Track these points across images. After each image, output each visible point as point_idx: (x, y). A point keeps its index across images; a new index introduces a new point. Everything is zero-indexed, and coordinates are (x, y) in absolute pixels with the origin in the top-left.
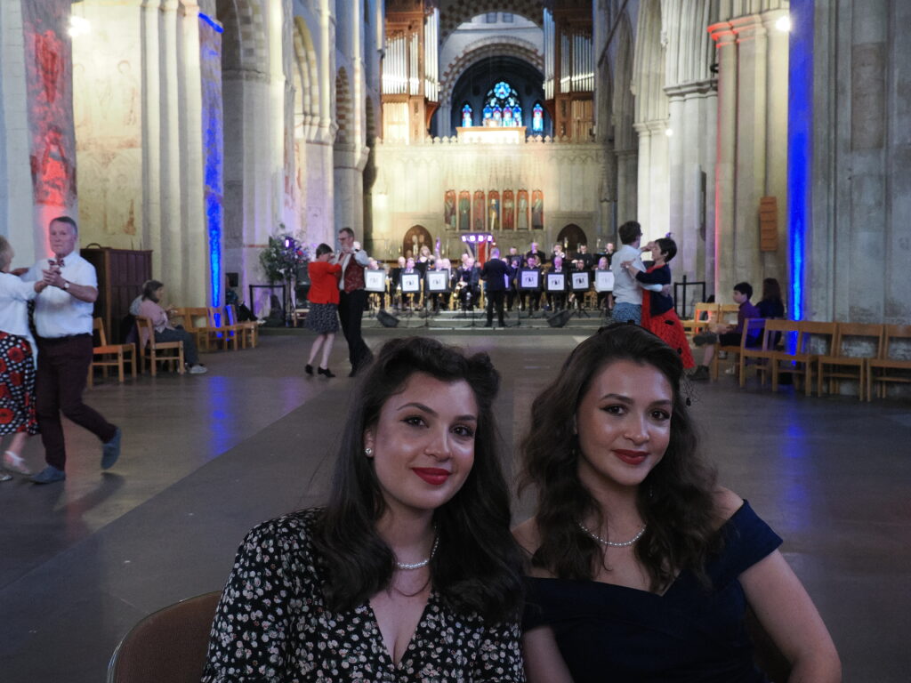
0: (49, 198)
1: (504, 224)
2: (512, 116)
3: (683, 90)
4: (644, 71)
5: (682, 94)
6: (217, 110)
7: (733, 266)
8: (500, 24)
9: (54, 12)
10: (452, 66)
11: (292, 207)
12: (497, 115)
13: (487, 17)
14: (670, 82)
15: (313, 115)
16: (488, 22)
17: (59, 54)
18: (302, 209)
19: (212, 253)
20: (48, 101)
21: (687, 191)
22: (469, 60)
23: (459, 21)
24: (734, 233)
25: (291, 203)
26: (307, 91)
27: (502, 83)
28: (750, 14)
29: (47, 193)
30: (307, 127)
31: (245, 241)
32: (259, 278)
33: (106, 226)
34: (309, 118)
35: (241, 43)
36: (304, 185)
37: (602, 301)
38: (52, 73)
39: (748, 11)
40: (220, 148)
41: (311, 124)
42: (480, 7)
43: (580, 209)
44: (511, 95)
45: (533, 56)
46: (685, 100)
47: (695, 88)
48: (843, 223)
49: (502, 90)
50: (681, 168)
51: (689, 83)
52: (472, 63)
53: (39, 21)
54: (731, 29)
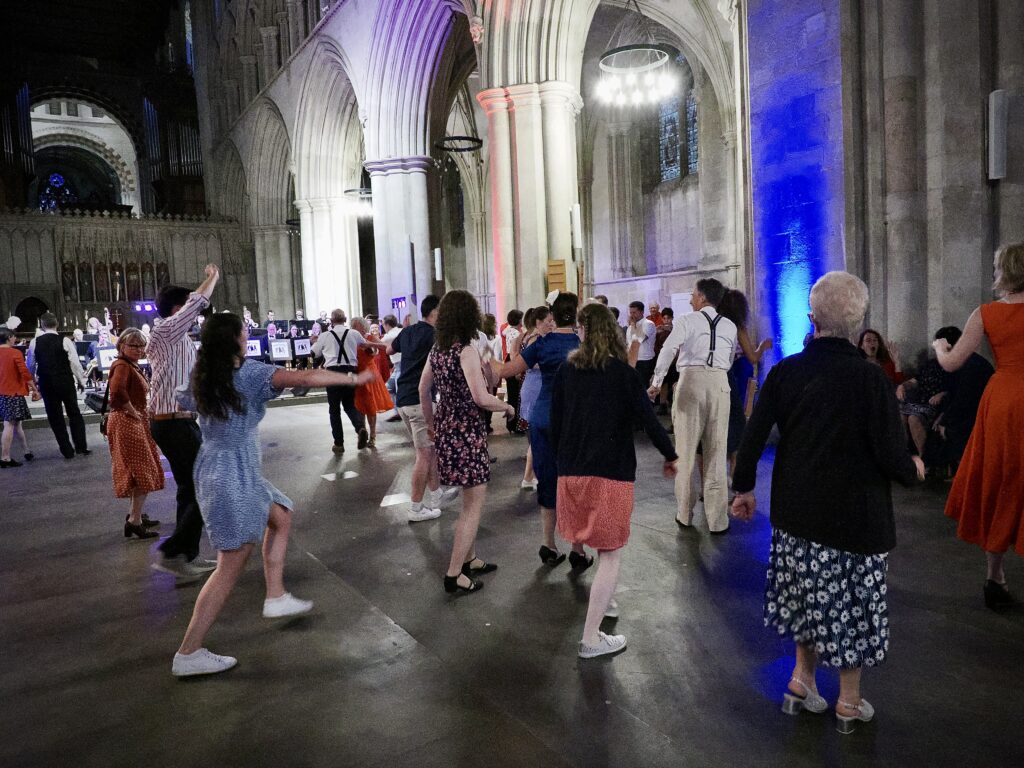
1: (129, 296)
3: (387, 165)
4: (304, 152)
5: (384, 170)
8: (64, 117)
14: (373, 158)
16: (51, 113)
45: (102, 149)
46: (387, 175)
54: (506, 96)
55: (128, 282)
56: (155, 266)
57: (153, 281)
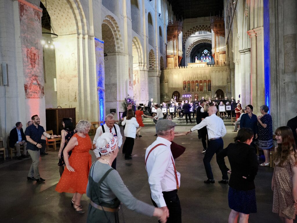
0: (33, 96)
1: (200, 90)
2: (209, 58)
3: (244, 51)
5: (244, 52)
6: (102, 65)
7: (257, 106)
8: (203, 34)
9: (35, 41)
10: (190, 46)
11: (132, 90)
12: (204, 59)
13: (199, 32)
14: (241, 49)
15: (142, 63)
16: (200, 34)
17: (37, 54)
18: (139, 89)
19: (100, 106)
20: (32, 68)
21: (246, 81)
22: (195, 44)
23: (191, 34)
24: (257, 96)
25: (131, 89)
26: (140, 57)
27: (206, 50)
28: (260, 27)
29: (31, 95)
30: (140, 66)
31: (118, 100)
32: (122, 110)
33: (69, 100)
34: (140, 64)
35: (116, 45)
36: (140, 82)
37: (221, 114)
38: (34, 59)
39: (259, 26)
40: (103, 76)
41: (141, 66)
42: (196, 30)
43: (222, 85)
44: (208, 53)
46: (245, 54)
47: (248, 50)
48: (282, 99)
49: (206, 51)
50: (245, 74)
51: (246, 48)
52: (196, 45)
53: (29, 45)
54: (254, 32)
55: (200, 86)
56: (207, 81)
57: (206, 85)
